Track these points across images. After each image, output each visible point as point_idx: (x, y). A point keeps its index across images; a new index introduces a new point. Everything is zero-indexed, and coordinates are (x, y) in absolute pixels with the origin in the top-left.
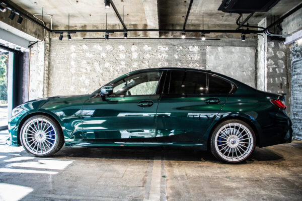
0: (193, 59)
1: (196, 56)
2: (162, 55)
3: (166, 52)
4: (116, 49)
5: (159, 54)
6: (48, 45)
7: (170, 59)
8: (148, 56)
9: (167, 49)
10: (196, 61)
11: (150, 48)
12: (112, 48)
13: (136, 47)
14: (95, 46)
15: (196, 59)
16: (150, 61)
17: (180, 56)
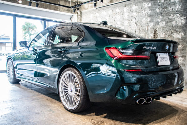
0: (173, 10)
1: (177, 7)
2: (146, 11)
3: (149, 8)
4: (114, 12)
5: (143, 11)
6: (80, 17)
7: (152, 14)
8: (135, 14)
9: (150, 4)
10: (177, 11)
11: (137, 7)
12: (112, 12)
13: (127, 8)
15: (176, 10)
16: (137, 18)
17: (161, 9)
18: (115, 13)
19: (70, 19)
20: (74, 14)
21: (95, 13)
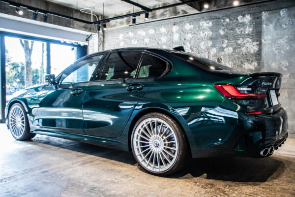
0: (243, 33)
1: (247, 29)
2: (205, 32)
3: (210, 28)
4: (157, 32)
5: (201, 32)
6: (101, 37)
7: (214, 36)
8: (190, 35)
9: (210, 24)
10: (248, 35)
11: (192, 26)
12: (154, 31)
13: (178, 27)
14: (139, 32)
15: (247, 32)
16: (192, 42)
17: (226, 31)
18: (158, 34)
19: (87, 40)
20: (93, 33)
21: (127, 33)
